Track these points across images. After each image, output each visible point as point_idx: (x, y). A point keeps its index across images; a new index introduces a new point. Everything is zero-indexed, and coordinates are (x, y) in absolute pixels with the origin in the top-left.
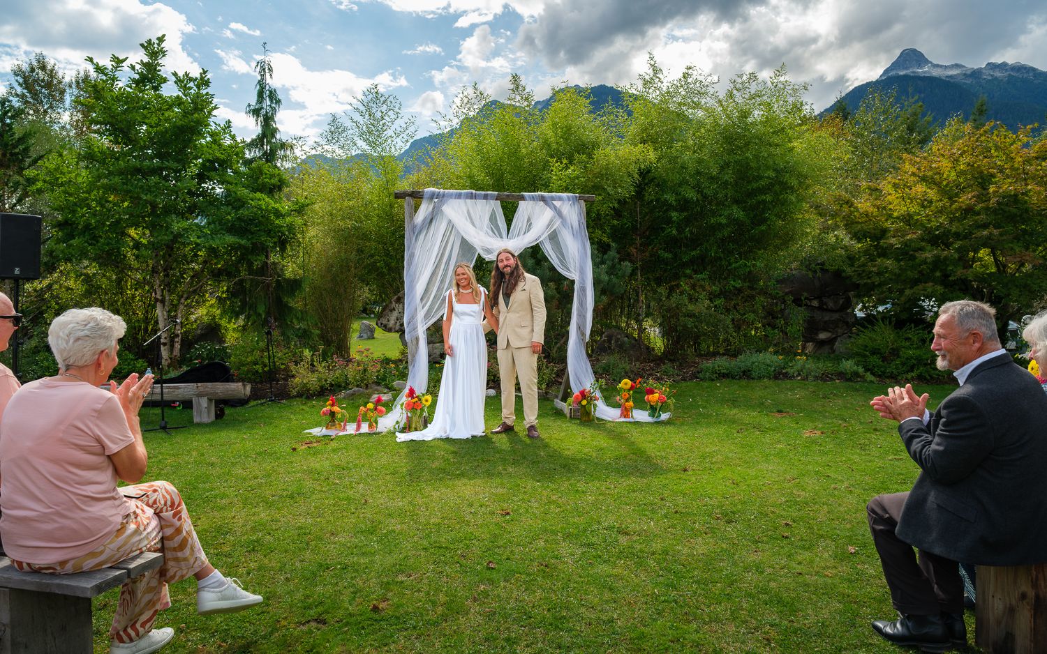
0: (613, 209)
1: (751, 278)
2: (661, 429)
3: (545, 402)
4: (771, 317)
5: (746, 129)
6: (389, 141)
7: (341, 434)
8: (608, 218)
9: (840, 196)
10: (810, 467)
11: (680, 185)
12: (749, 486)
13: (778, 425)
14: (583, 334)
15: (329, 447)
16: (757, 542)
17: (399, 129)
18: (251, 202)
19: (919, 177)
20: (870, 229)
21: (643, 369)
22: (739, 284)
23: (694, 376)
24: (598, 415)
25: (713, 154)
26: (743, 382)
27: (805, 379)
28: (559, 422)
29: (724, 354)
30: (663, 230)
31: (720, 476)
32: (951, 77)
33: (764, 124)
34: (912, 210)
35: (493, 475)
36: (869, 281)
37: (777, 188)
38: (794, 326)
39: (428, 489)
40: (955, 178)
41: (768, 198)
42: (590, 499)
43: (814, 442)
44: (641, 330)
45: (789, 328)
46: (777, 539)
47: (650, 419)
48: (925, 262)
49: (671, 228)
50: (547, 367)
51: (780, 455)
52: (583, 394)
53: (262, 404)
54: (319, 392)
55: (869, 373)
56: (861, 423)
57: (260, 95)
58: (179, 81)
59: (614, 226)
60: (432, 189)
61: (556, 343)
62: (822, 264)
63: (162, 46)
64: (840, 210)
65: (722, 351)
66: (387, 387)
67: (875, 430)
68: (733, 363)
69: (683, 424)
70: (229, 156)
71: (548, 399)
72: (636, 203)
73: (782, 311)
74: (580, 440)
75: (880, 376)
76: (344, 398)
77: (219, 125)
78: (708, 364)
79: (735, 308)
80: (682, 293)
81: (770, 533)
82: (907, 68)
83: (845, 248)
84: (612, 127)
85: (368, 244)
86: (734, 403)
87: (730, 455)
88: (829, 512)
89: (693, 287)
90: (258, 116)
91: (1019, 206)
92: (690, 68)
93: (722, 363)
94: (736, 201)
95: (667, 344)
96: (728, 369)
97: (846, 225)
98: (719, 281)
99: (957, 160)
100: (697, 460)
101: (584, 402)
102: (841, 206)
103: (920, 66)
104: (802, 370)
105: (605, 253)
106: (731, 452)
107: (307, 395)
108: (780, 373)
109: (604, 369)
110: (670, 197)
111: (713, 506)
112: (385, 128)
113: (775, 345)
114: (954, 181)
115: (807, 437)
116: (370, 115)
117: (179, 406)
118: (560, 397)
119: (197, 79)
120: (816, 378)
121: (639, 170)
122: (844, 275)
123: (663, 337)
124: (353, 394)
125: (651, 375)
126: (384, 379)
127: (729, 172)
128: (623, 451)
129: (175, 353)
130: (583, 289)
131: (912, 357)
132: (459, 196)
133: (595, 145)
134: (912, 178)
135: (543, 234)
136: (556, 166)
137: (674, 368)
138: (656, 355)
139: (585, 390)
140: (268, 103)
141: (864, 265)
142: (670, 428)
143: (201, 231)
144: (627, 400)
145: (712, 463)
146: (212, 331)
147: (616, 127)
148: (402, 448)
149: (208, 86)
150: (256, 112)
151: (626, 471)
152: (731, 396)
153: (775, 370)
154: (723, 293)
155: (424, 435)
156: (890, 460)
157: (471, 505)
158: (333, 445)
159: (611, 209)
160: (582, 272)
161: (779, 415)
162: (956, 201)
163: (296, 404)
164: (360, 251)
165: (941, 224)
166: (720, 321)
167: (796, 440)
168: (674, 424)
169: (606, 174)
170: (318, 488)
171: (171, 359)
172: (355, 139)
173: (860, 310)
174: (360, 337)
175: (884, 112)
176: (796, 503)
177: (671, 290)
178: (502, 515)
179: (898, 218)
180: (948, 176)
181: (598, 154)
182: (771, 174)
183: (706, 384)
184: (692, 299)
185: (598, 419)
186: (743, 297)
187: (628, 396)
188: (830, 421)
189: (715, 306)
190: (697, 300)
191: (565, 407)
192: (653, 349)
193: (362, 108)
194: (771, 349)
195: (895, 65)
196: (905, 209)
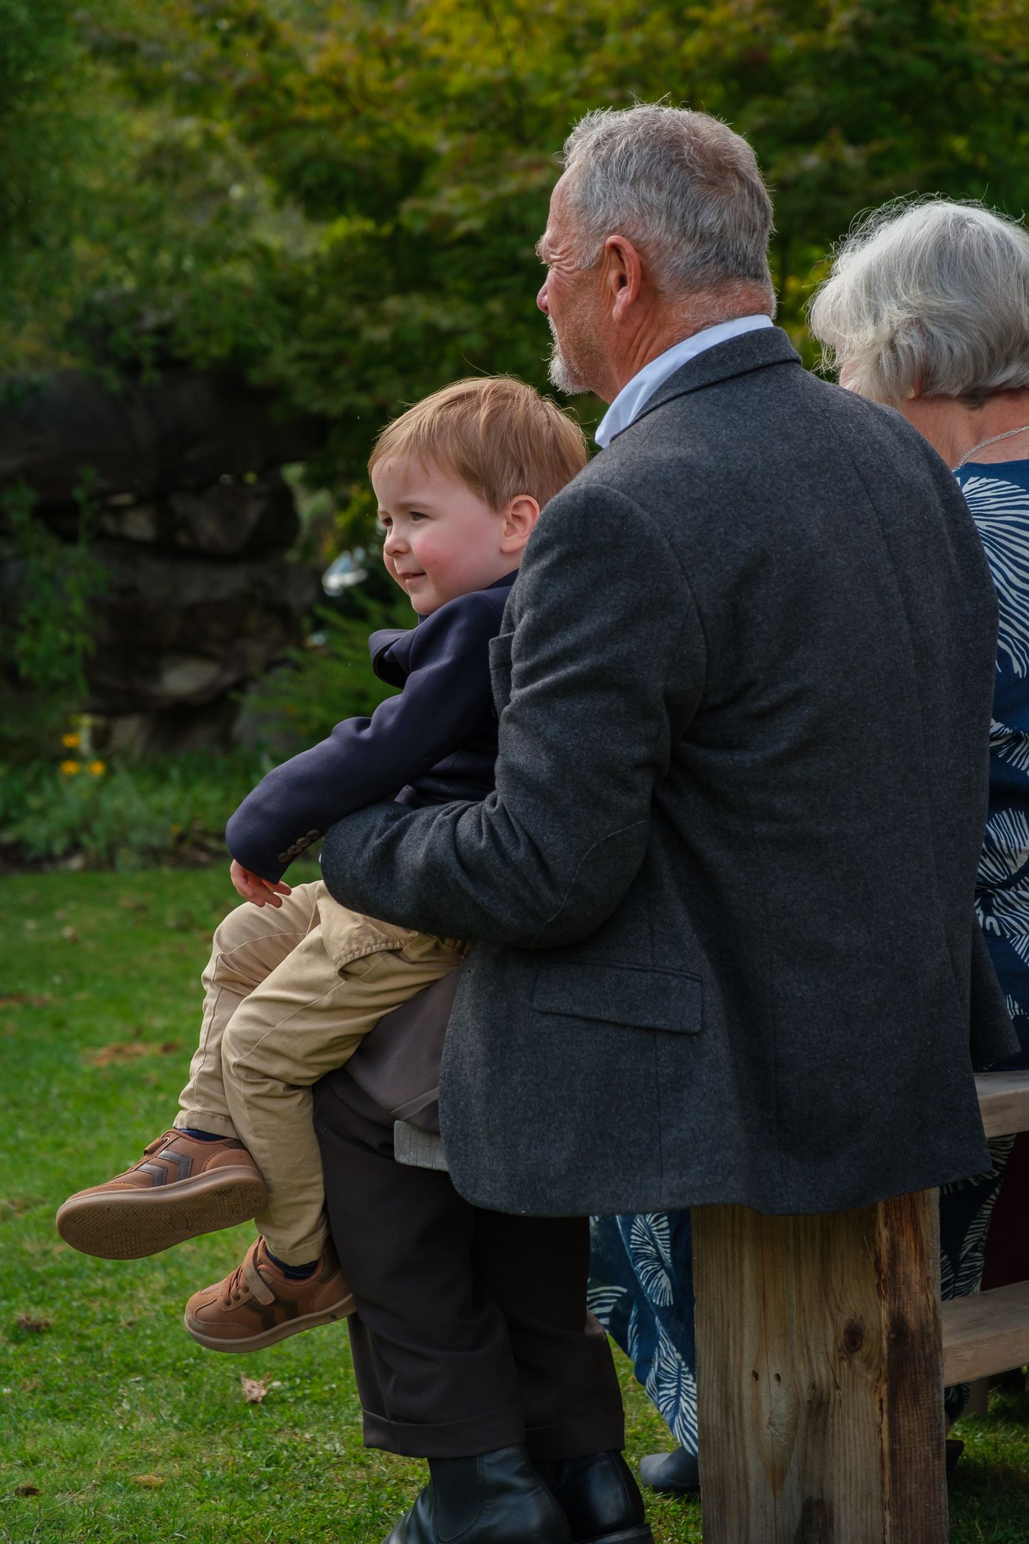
20: (354, 153)
27: (104, 863)
34: (525, 64)
38: (48, 628)
62: (163, 331)
64: (224, 64)
91: (938, 46)
97: (251, 138)
102: (226, 43)
104: (86, 828)
120: (153, 855)
122: (258, 376)
179: (466, 101)
196: (496, 56)
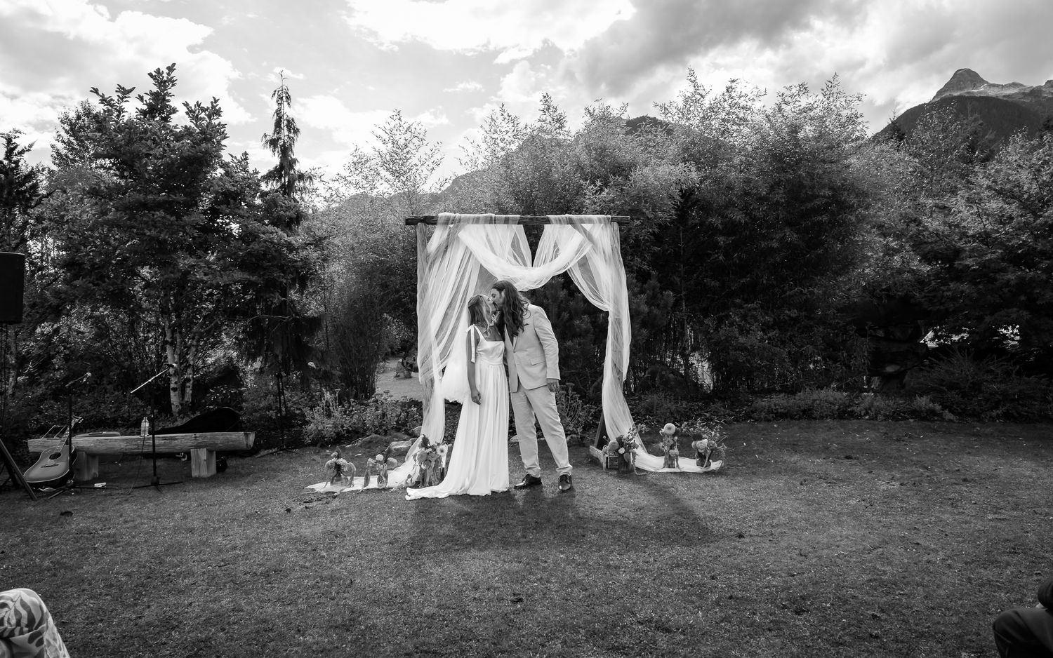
0: (653, 234)
1: (808, 307)
2: (712, 481)
3: (581, 449)
4: (832, 350)
5: (797, 145)
6: (414, 170)
7: (347, 490)
8: (648, 244)
9: (906, 214)
10: (893, 531)
11: (726, 207)
12: (820, 558)
13: (847, 474)
14: (619, 372)
15: (330, 507)
16: (838, 644)
17: (424, 157)
18: (262, 235)
19: (995, 190)
20: (941, 249)
21: (691, 409)
22: (794, 313)
23: (748, 416)
24: (638, 464)
25: (761, 172)
26: (804, 423)
27: (874, 418)
28: (594, 474)
29: (780, 392)
30: (709, 256)
31: (783, 544)
32: (1009, 96)
33: (817, 139)
34: (989, 227)
35: (509, 544)
36: (942, 307)
37: (833, 207)
38: (859, 359)
39: (429, 564)
40: (1037, 190)
41: (825, 218)
42: (624, 577)
43: (893, 496)
44: (688, 366)
45: (853, 362)
46: (864, 640)
47: (698, 469)
48: (1007, 283)
49: (717, 253)
50: (583, 409)
51: (853, 514)
52: (620, 440)
53: (272, 454)
54: (335, 440)
55: (947, 411)
56: (946, 472)
57: (278, 125)
58: (190, 112)
59: (654, 253)
60: (447, 214)
61: (593, 382)
62: (888, 289)
63: (172, 75)
64: (907, 229)
65: (778, 388)
66: (407, 432)
67: (965, 480)
68: (792, 401)
69: (736, 475)
70: (242, 188)
71: (584, 445)
72: (678, 228)
73: (844, 342)
74: (616, 496)
75: (959, 414)
76: (361, 446)
77: (236, 158)
78: (763, 403)
79: (791, 340)
80: (731, 325)
81: (853, 629)
82: (961, 89)
83: (913, 272)
84: (650, 147)
85: (393, 278)
86: (794, 447)
87: (794, 515)
88: (926, 597)
89: (744, 317)
90: (275, 147)
92: (734, 81)
93: (779, 401)
94: (789, 224)
95: (718, 380)
96: (785, 408)
97: (913, 246)
98: (772, 310)
99: (1039, 171)
100: (755, 522)
101: (622, 451)
102: (908, 225)
103: (975, 86)
104: (870, 409)
105: (645, 282)
106: (796, 510)
107: (322, 443)
108: (845, 412)
109: (647, 409)
110: (715, 221)
111: (776, 587)
112: (408, 156)
113: (837, 380)
114: (1037, 193)
115: (884, 490)
116: (393, 143)
117: (184, 457)
118: (596, 444)
119: (208, 108)
120: (887, 417)
121: (681, 190)
122: (912, 301)
123: (712, 372)
124: (370, 442)
125: (700, 415)
126: (404, 424)
127: (780, 191)
128: (667, 510)
129: (186, 399)
130: (618, 322)
131: (997, 393)
132: (477, 221)
133: (632, 165)
134: (987, 193)
135: (571, 261)
136: (589, 189)
137: (725, 408)
138: (705, 393)
139: (622, 436)
140: (286, 133)
141: (935, 290)
142: (722, 480)
143: (209, 268)
144: (671, 447)
145: (773, 527)
146: (230, 374)
147: (654, 147)
148: (409, 509)
149: (220, 115)
150: (273, 143)
151: (670, 538)
152: (791, 439)
153: (839, 409)
154: (777, 324)
155: (437, 492)
156: (991, 520)
157: (476, 588)
158: (335, 503)
159: (651, 234)
160: (617, 303)
161: (847, 462)
162: (1041, 216)
163: (310, 454)
164: (384, 286)
165: (1024, 241)
166: (775, 354)
167: (871, 494)
168: (726, 475)
169: (644, 197)
170: (301, 563)
171: (182, 405)
172: (380, 169)
173: (932, 340)
174: (397, 376)
175: (943, 130)
176: (882, 584)
177: (720, 321)
178: (512, 601)
179: (973, 236)
180: (1029, 188)
181: (635, 175)
182: (828, 193)
183: (761, 426)
184: (743, 331)
185: (638, 469)
186: (799, 328)
187: (672, 442)
188: (909, 469)
189: (769, 339)
190: (748, 332)
191: (601, 455)
192: (702, 385)
193: (386, 137)
194: (834, 385)
195: (948, 86)
196: (981, 226)
